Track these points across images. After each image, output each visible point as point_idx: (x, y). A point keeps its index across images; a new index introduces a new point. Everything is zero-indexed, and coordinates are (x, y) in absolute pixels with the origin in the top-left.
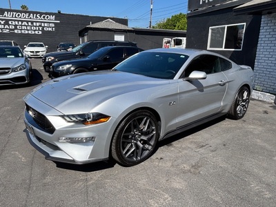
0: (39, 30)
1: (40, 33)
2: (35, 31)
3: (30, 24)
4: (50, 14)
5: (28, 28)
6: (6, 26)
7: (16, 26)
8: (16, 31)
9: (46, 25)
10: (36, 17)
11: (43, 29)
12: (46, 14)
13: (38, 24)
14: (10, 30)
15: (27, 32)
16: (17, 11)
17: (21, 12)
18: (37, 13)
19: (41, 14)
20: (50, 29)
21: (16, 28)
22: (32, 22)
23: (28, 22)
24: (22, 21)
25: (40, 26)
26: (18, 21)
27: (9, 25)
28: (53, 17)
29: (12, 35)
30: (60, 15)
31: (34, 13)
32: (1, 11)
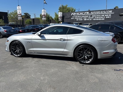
0: (103, 18)
1: (104, 19)
2: (102, 18)
3: (100, 16)
6: (91, 18)
7: (94, 17)
8: (94, 19)
9: (107, 15)
10: (103, 12)
11: (105, 17)
12: (108, 10)
13: (103, 15)
15: (98, 19)
16: (95, 11)
17: (97, 11)
18: (104, 10)
19: (105, 10)
20: (109, 17)
21: (94, 18)
22: (101, 15)
23: (99, 15)
24: (97, 15)
25: (104, 16)
26: (95, 15)
27: (92, 17)
28: (111, 11)
29: (92, 21)
30: (115, 10)
31: (102, 11)
32: (90, 12)
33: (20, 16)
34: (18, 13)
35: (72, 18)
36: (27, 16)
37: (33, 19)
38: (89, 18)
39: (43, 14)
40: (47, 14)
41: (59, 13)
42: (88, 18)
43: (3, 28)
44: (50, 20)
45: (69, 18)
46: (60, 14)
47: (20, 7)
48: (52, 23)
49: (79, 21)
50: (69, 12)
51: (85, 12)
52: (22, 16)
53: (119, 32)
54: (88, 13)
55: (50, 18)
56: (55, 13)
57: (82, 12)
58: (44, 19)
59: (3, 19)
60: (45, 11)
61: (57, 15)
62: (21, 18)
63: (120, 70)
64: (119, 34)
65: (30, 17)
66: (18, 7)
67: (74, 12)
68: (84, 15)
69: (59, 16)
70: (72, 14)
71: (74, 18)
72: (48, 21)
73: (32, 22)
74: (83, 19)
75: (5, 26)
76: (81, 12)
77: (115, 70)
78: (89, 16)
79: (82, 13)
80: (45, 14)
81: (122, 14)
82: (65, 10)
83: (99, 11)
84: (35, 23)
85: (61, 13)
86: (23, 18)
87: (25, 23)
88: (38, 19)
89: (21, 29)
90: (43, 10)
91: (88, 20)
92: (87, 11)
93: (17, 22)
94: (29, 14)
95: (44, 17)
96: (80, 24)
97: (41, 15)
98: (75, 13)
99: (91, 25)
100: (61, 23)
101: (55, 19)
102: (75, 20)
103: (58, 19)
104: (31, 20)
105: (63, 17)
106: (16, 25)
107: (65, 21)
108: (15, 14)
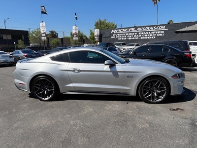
1: (155, 37)
2: (151, 36)
3: (149, 33)
4: (162, 25)
5: (148, 35)
6: (137, 36)
7: (142, 35)
8: (141, 38)
9: (159, 32)
10: (154, 28)
11: (156, 35)
12: (160, 25)
14: (139, 37)
15: (147, 38)
16: (143, 27)
17: (146, 27)
18: (154, 26)
19: (156, 26)
20: (161, 35)
21: (142, 36)
22: (151, 32)
23: (148, 32)
24: (145, 32)
25: (155, 33)
26: (143, 32)
27: (139, 35)
28: (164, 27)
29: (139, 40)
30: (169, 25)
31: (152, 26)
32: (136, 28)
33: (44, 35)
34: (42, 31)
35: (112, 37)
36: (53, 35)
37: (62, 39)
38: (135, 36)
39: (74, 32)
40: (79, 32)
41: (96, 30)
42: (133, 37)
43: (22, 51)
44: (84, 40)
45: (108, 37)
46: (97, 32)
47: (44, 24)
48: (86, 43)
49: (121, 41)
50: (108, 28)
51: (130, 28)
52: (47, 35)
53: (175, 56)
54: (133, 29)
55: (84, 37)
56: (90, 30)
57: (126, 28)
58: (76, 38)
59: (23, 39)
60: (77, 28)
61: (92, 33)
62: (46, 38)
63: (178, 109)
64: (175, 58)
65: (57, 36)
66: (41, 24)
67: (115, 28)
68: (128, 33)
69: (95, 34)
70: (112, 31)
71: (115, 36)
72: (82, 41)
73: (60, 42)
74: (127, 37)
75: (24, 49)
76: (124, 28)
77: (170, 109)
78: (135, 34)
79: (126, 30)
80: (77, 32)
81: (179, 30)
82: (103, 26)
83: (148, 26)
84: (64, 45)
85: (98, 30)
86: (48, 38)
87: (51, 44)
88: (68, 39)
89: (45, 52)
90: (74, 27)
91: (134, 38)
92: (133, 27)
93: (40, 43)
94: (56, 33)
95: (75, 36)
96: (124, 44)
97: (71, 34)
98: (117, 29)
99: (137, 45)
100: (98, 43)
101: (91, 38)
102: (117, 40)
103: (94, 39)
104: (58, 40)
105: (101, 36)
106: (39, 48)
107: (103, 41)
108: (38, 32)
